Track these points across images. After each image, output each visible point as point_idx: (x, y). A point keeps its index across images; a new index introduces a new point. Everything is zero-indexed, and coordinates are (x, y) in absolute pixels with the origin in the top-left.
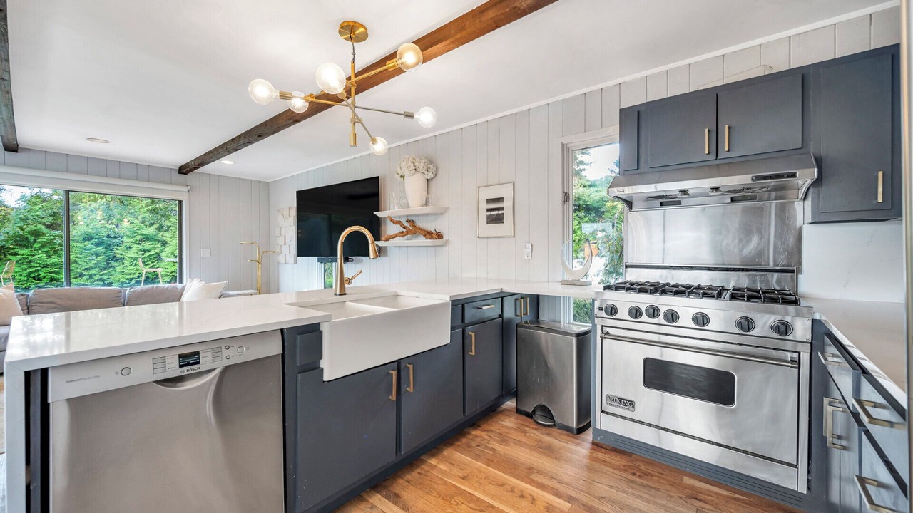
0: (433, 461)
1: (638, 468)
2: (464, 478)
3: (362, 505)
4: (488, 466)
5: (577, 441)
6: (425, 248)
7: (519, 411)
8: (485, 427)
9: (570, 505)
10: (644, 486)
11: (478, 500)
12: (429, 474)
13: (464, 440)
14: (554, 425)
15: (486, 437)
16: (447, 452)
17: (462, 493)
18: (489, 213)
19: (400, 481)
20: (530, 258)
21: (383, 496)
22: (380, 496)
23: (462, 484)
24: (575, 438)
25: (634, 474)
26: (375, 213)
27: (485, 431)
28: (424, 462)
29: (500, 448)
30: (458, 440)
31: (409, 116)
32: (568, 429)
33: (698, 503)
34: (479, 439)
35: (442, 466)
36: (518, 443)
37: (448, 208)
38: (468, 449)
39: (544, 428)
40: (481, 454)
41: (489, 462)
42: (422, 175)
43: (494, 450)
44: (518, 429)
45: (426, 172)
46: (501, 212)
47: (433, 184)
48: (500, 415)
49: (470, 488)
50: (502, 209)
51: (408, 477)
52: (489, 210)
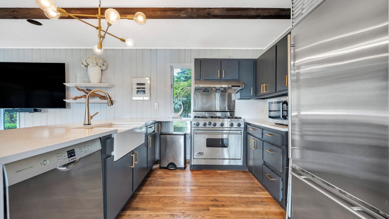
0: (141, 193)
1: (206, 173)
2: (158, 193)
3: (124, 217)
4: (164, 186)
5: (186, 171)
6: (99, 104)
7: (161, 168)
8: (152, 176)
9: (196, 187)
10: (210, 176)
11: (169, 197)
12: (143, 197)
13: (147, 182)
14: (176, 169)
15: (155, 179)
16: (144, 188)
17: (162, 197)
18: (138, 90)
19: (133, 203)
20: (157, 108)
21: (130, 211)
22: (129, 211)
23: (159, 195)
24: (185, 170)
25: (206, 174)
26: (64, 84)
27: (153, 177)
28: (138, 194)
29: (163, 180)
30: (145, 183)
31: (123, 41)
32: (181, 169)
33: (223, 176)
34: (153, 180)
35: (146, 193)
36: (168, 177)
37: (114, 86)
38: (151, 184)
39: (173, 171)
40: (158, 184)
41: (163, 185)
42: (99, 67)
43: (162, 182)
44: (164, 173)
45: (102, 66)
46: (144, 89)
47: (104, 72)
48: (155, 171)
49: (163, 195)
50: (145, 88)
51: (135, 201)
52: (137, 88)
